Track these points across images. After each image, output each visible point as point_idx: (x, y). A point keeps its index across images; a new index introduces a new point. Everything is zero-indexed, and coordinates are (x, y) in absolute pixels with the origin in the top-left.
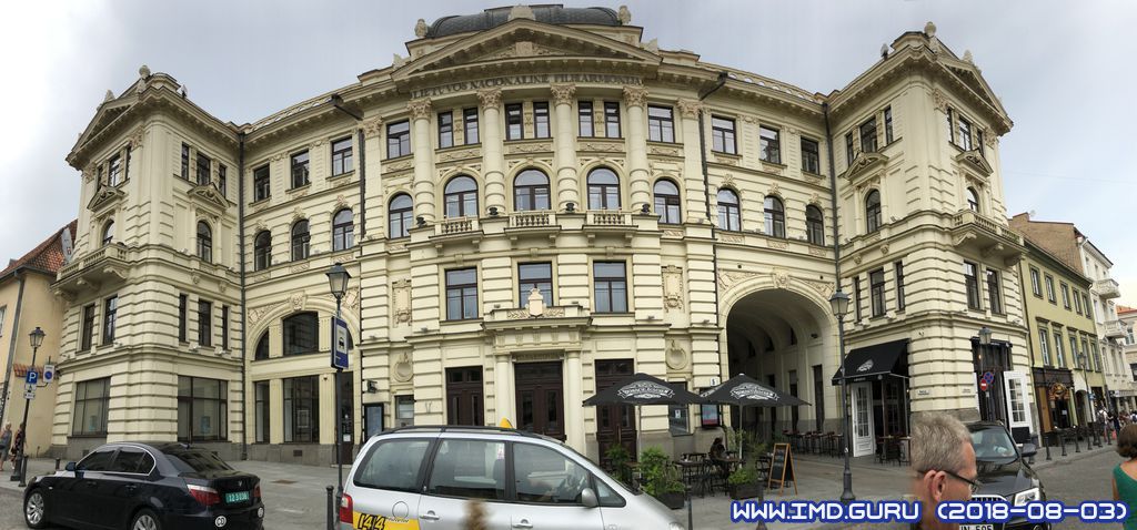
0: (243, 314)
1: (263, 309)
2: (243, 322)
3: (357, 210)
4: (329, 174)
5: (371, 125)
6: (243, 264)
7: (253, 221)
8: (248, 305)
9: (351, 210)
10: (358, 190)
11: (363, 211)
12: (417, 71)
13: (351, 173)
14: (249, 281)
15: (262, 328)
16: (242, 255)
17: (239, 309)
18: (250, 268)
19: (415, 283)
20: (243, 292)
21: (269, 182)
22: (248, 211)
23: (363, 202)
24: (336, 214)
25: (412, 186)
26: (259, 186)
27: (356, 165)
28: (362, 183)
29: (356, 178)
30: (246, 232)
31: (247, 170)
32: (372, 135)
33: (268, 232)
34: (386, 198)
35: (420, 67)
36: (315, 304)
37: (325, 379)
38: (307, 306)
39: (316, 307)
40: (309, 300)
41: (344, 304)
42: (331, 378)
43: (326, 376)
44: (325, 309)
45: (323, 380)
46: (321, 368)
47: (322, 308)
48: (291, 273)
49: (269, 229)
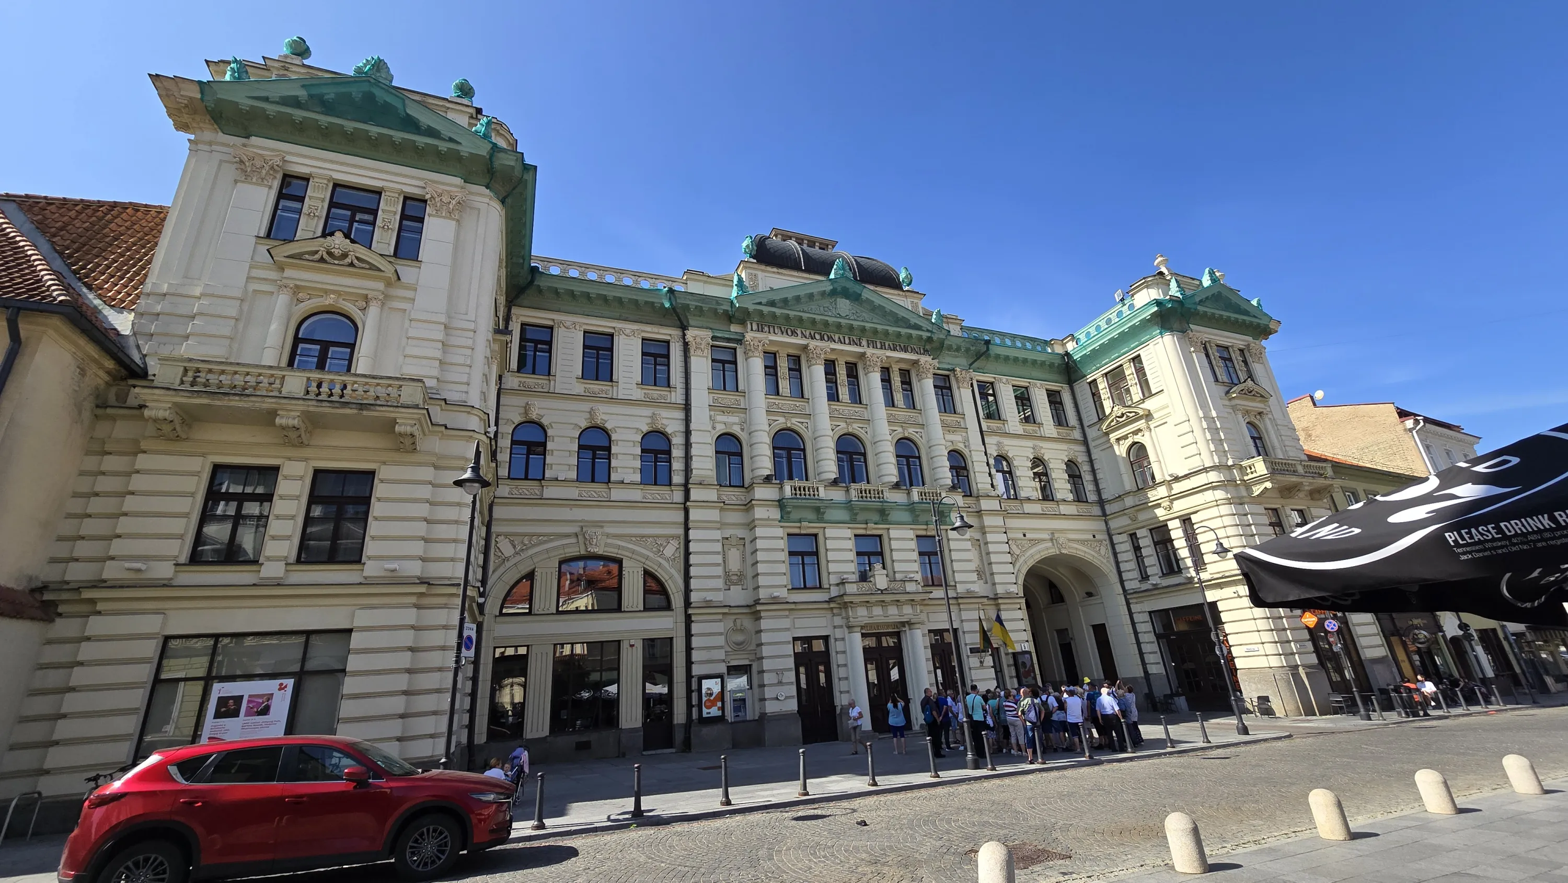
0: (487, 540)
1: (526, 540)
3: (679, 440)
4: (639, 380)
5: (700, 340)
7: (520, 401)
8: (496, 529)
9: (670, 437)
10: (681, 415)
11: (688, 445)
13: (670, 388)
14: (501, 490)
15: (523, 568)
20: (491, 505)
21: (550, 352)
22: (509, 381)
23: (688, 432)
24: (646, 433)
25: (743, 430)
27: (678, 381)
28: (687, 408)
29: (677, 396)
30: (504, 412)
32: (699, 352)
33: (544, 428)
34: (713, 435)
35: (763, 301)
36: (619, 547)
37: (632, 646)
38: (606, 549)
39: (620, 552)
40: (609, 541)
41: (662, 555)
42: (639, 645)
43: (632, 642)
44: (634, 556)
45: (628, 647)
46: (626, 631)
47: (630, 555)
48: (580, 498)
49: (545, 423)
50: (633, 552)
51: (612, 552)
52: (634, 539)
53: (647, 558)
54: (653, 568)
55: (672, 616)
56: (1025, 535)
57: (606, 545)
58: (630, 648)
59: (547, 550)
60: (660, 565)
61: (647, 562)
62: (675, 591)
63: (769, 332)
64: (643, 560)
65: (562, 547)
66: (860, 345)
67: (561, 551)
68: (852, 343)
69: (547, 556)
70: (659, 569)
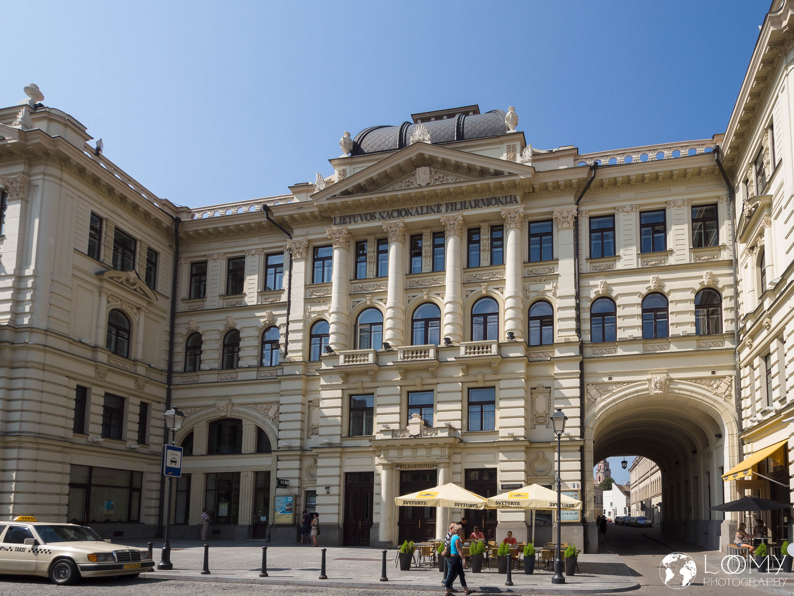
3: (283, 330)
4: (261, 288)
5: (299, 246)
6: (170, 362)
7: (186, 319)
8: (173, 405)
9: (278, 328)
10: (284, 311)
11: (287, 333)
13: (281, 290)
15: (187, 428)
16: (171, 353)
18: (178, 367)
20: (169, 392)
22: (181, 307)
23: (288, 323)
24: (265, 330)
25: (329, 314)
27: (285, 284)
28: (288, 304)
29: (283, 298)
30: (176, 330)
31: (183, 261)
33: (200, 335)
34: (308, 323)
36: (240, 412)
37: (246, 476)
38: (232, 414)
39: (240, 415)
40: (235, 408)
41: (267, 415)
42: (251, 476)
43: (246, 474)
44: (249, 418)
45: (244, 476)
47: (246, 417)
48: (219, 381)
49: (200, 332)
50: (249, 414)
51: (235, 415)
52: (250, 406)
53: (256, 418)
54: (261, 425)
55: (270, 457)
56: (610, 379)
57: (233, 411)
58: (245, 478)
59: (199, 417)
60: (264, 423)
61: (257, 421)
62: (272, 439)
63: (350, 222)
64: (254, 419)
65: (207, 414)
66: (438, 212)
67: (207, 417)
68: (429, 212)
69: (199, 420)
70: (264, 426)
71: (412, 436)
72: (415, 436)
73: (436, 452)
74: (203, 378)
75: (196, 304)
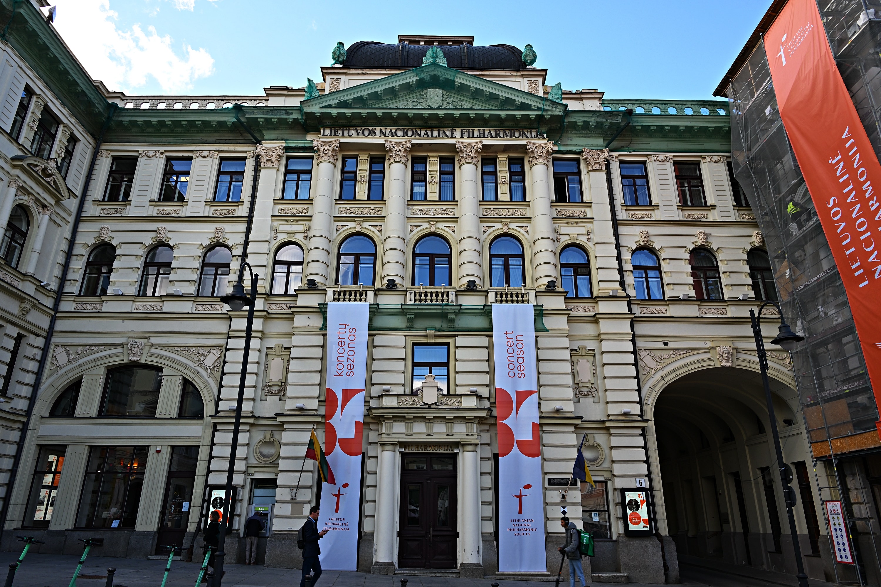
0: (45, 350)
1: (79, 350)
2: (42, 363)
3: (238, 252)
4: (210, 197)
5: (271, 153)
6: (63, 280)
7: (96, 226)
8: (55, 340)
9: (230, 248)
10: (243, 227)
11: (245, 255)
12: (329, 106)
13: (238, 203)
14: (66, 306)
15: (73, 376)
16: (66, 267)
17: (40, 342)
18: (72, 289)
19: (294, 353)
20: (53, 320)
21: (131, 180)
22: (91, 210)
23: (246, 243)
24: (210, 248)
25: (306, 237)
26: (114, 180)
27: (246, 195)
28: (249, 220)
29: (243, 211)
30: (79, 238)
31: (104, 154)
32: (269, 164)
33: (113, 248)
34: (275, 244)
35: (334, 102)
36: (160, 357)
37: (158, 452)
38: (149, 358)
39: (160, 361)
40: (153, 351)
41: (201, 364)
42: (166, 452)
43: (159, 448)
44: (174, 365)
45: (155, 452)
46: (155, 437)
47: (170, 363)
48: (133, 311)
49: (115, 244)
50: (174, 361)
51: (154, 361)
52: (177, 349)
53: (186, 367)
54: (191, 376)
55: (202, 425)
56: (666, 344)
57: (149, 355)
58: (156, 454)
59: (95, 360)
60: (197, 373)
61: (186, 371)
62: (208, 399)
63: (343, 135)
64: (182, 369)
65: (110, 356)
66: (452, 137)
67: (108, 360)
68: (441, 136)
69: (94, 364)
70: (196, 379)
71: (426, 404)
72: (430, 405)
73: (460, 428)
74: (109, 306)
75: (113, 208)
